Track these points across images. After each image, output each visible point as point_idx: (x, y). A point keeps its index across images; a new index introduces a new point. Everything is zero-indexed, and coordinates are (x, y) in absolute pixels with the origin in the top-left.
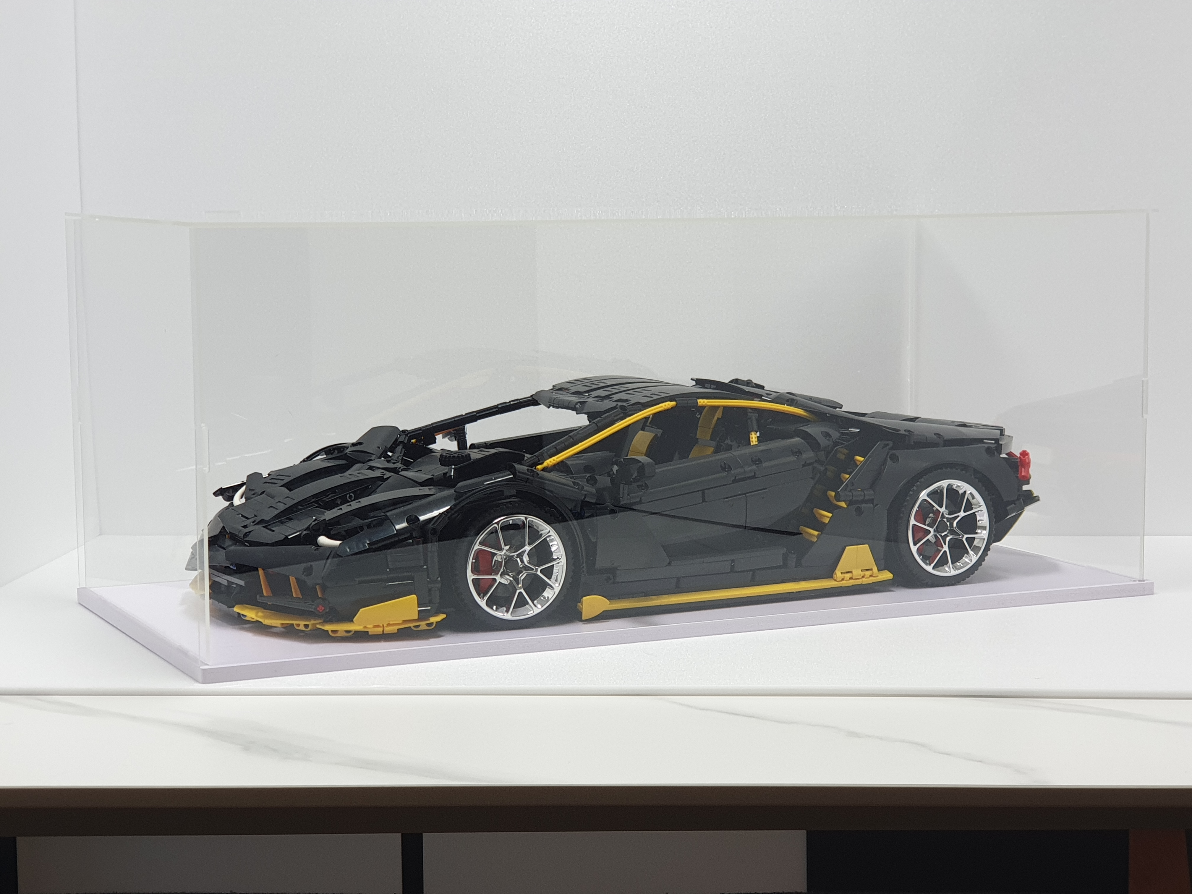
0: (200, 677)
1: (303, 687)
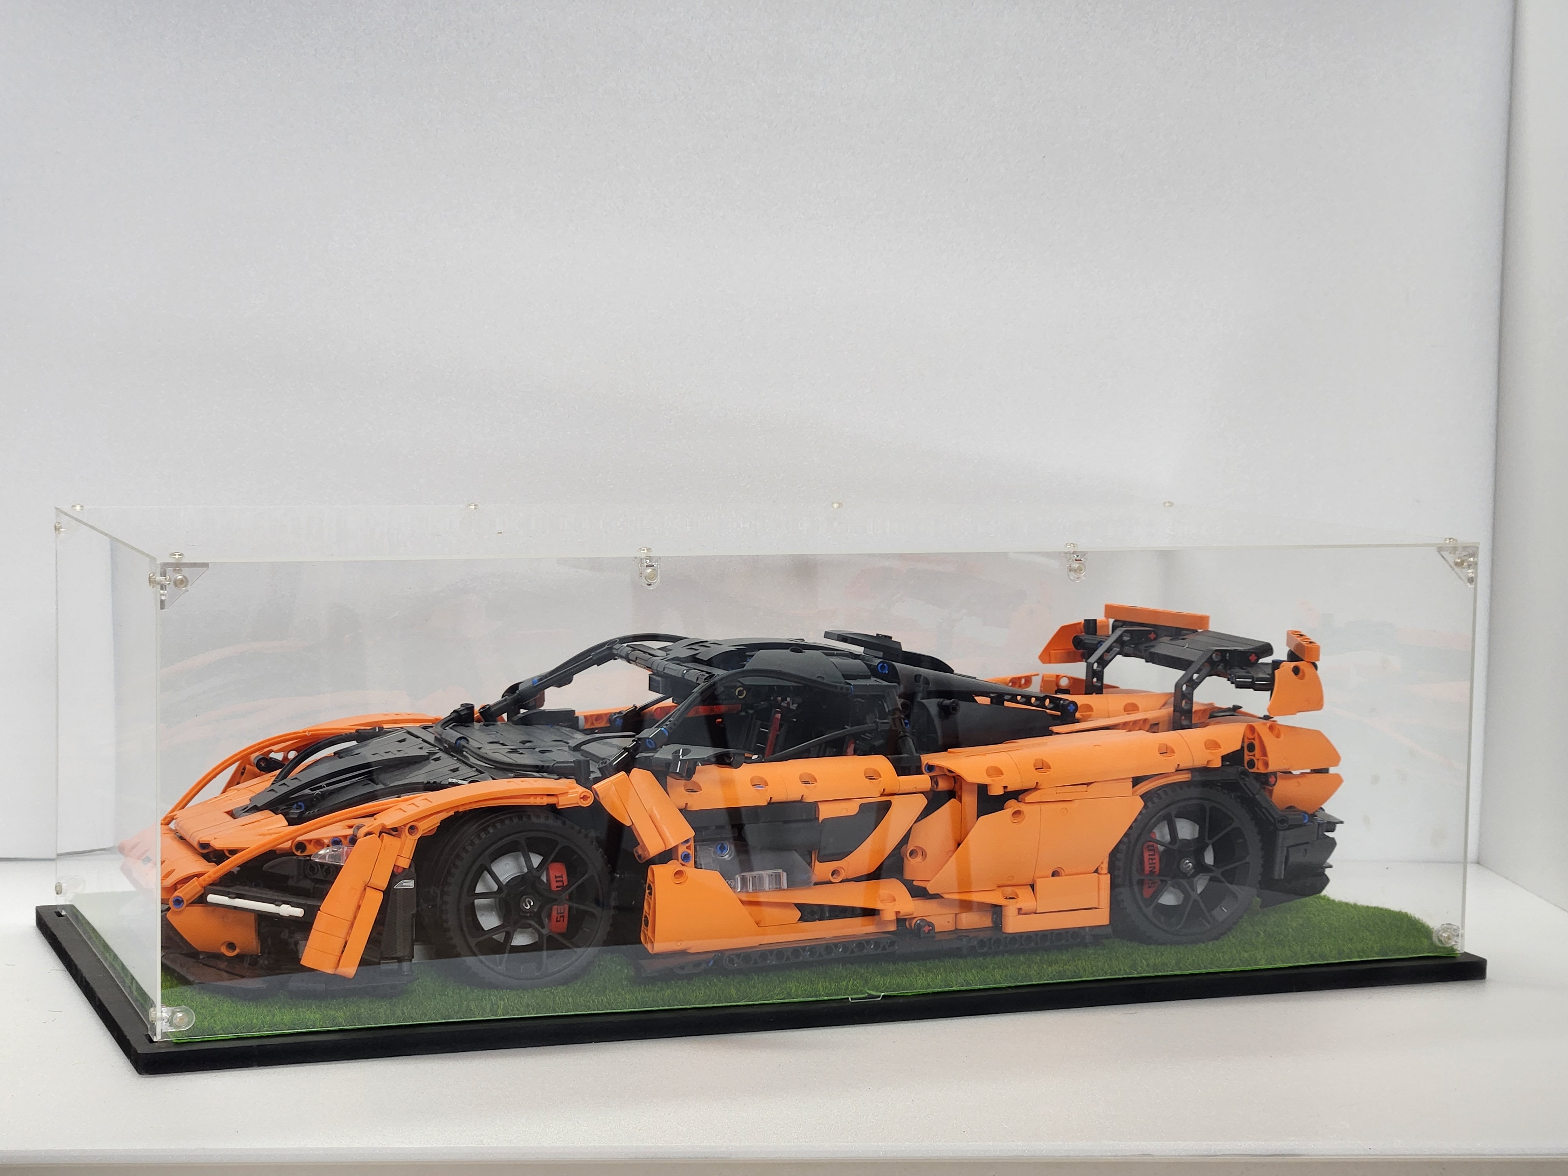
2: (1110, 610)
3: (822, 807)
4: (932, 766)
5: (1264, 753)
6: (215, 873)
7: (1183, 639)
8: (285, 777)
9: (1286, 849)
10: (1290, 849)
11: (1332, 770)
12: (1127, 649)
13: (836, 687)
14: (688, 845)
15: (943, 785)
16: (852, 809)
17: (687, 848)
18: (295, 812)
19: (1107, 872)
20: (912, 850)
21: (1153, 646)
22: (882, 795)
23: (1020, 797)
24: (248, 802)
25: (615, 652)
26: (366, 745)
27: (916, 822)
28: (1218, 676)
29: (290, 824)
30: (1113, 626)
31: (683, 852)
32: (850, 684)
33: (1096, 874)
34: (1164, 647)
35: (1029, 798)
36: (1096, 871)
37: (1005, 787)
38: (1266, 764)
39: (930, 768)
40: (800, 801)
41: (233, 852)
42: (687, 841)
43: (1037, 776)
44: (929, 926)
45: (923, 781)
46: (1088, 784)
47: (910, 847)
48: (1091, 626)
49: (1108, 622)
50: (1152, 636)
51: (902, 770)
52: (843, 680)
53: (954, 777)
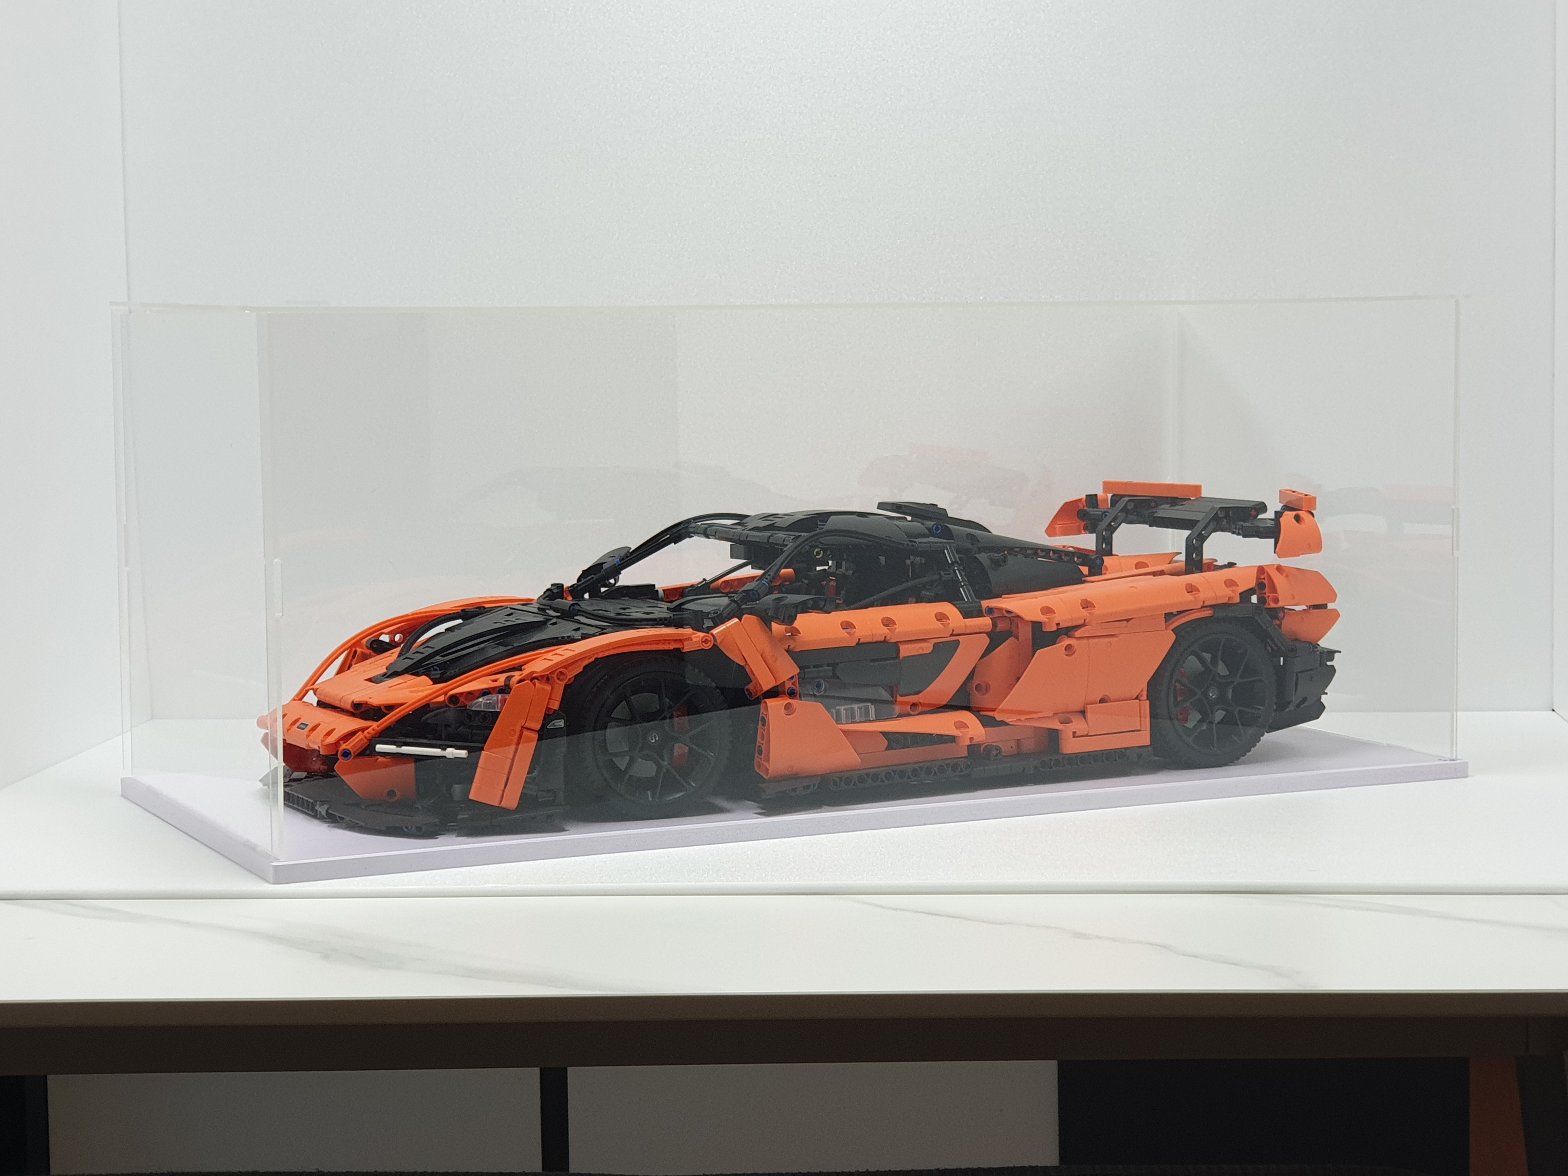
0: (271, 877)
1: (399, 887)
2: (1107, 486)
3: (902, 647)
4: (992, 608)
5: (1274, 590)
6: (378, 726)
7: (1183, 505)
8: (408, 651)
9: (1295, 674)
10: (1299, 675)
11: (1330, 606)
12: (1131, 517)
13: (903, 544)
14: (793, 681)
15: (1002, 626)
16: (927, 647)
17: (793, 684)
18: (437, 674)
19: (1146, 698)
20: (978, 684)
21: (1156, 512)
22: (952, 635)
23: (1070, 633)
24: (385, 671)
25: (691, 530)
26: (472, 623)
27: (981, 658)
28: (1223, 531)
29: (434, 683)
30: (1111, 500)
31: (789, 688)
32: (915, 542)
33: (1137, 701)
34: (1164, 511)
35: (1078, 634)
36: (1137, 698)
37: (1058, 624)
38: (1276, 600)
39: (990, 610)
40: (884, 641)
41: (390, 708)
42: (792, 678)
43: (1084, 613)
44: (997, 750)
45: (985, 622)
46: (1128, 620)
47: (976, 681)
48: (1092, 499)
49: (1107, 496)
50: (1153, 504)
51: (967, 614)
52: (907, 539)
53: (1010, 618)
